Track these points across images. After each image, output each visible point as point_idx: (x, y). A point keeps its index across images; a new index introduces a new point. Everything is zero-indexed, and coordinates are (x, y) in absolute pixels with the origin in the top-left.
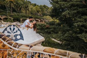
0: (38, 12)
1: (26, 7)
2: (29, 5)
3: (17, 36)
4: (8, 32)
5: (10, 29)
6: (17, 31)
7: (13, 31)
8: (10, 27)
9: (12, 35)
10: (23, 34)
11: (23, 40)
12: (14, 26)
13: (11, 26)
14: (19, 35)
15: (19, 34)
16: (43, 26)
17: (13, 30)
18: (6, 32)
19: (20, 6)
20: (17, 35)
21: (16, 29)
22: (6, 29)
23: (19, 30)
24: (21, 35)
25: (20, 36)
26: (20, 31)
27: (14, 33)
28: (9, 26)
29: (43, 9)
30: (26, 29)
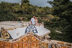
0: (43, 12)
1: (35, 10)
2: (36, 9)
4: (29, 29)
5: (30, 27)
9: (31, 30)
11: (38, 33)
13: (30, 25)
16: (48, 23)
17: (32, 27)
18: (28, 29)
19: (31, 10)
20: (34, 30)
21: (33, 27)
22: (28, 27)
23: (35, 27)
24: (36, 30)
27: (32, 29)
29: (46, 10)
30: (39, 26)
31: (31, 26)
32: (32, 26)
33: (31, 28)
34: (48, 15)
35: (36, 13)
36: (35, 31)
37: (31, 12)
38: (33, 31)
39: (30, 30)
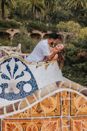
3: (23, 85)
4: (4, 76)
5: (8, 68)
6: (22, 72)
7: (14, 73)
8: (7, 63)
9: (13, 82)
12: (16, 60)
13: (9, 60)
15: (29, 80)
17: (15, 70)
20: (25, 83)
21: (21, 68)
23: (27, 69)
24: (33, 82)
25: (31, 84)
26: (30, 72)
28: (5, 61)
30: (44, 65)
31: (12, 64)
32: (19, 63)
33: (12, 71)
36: (28, 88)
38: (20, 85)
39: (7, 81)
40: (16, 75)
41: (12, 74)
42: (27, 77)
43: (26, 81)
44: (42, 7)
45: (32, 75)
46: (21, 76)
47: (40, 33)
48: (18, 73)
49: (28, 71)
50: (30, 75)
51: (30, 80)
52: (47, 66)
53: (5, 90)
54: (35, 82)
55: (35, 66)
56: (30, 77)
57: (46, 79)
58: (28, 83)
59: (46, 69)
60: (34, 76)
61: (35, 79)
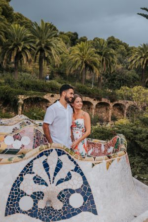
3: (69, 196)
4: (37, 180)
5: (46, 165)
6: (69, 174)
7: (55, 174)
8: (44, 157)
9: (52, 190)
10: (92, 187)
11: (95, 212)
12: (60, 153)
13: (47, 153)
14: (78, 191)
15: (79, 187)
17: (57, 170)
18: (28, 177)
20: (72, 191)
21: (67, 166)
22: (28, 169)
23: (77, 169)
25: (83, 194)
26: (82, 174)
28: (41, 155)
30: (105, 162)
31: (53, 160)
32: (64, 158)
33: (52, 171)
34: (124, 90)
35: (47, 69)
36: (76, 201)
37: (19, 57)
38: (64, 196)
39: (42, 188)
40: (58, 178)
41: (52, 176)
42: (76, 182)
43: (74, 188)
44: (95, 64)
45: (84, 179)
46: (67, 179)
47: (91, 100)
48: (62, 174)
49: (78, 172)
50: (81, 178)
51: (82, 187)
52: (110, 164)
53: (39, 203)
54: (90, 190)
55: (90, 164)
56: (82, 182)
57: (107, 186)
58: (77, 192)
59: (108, 168)
60: (88, 180)
61: (89, 186)
